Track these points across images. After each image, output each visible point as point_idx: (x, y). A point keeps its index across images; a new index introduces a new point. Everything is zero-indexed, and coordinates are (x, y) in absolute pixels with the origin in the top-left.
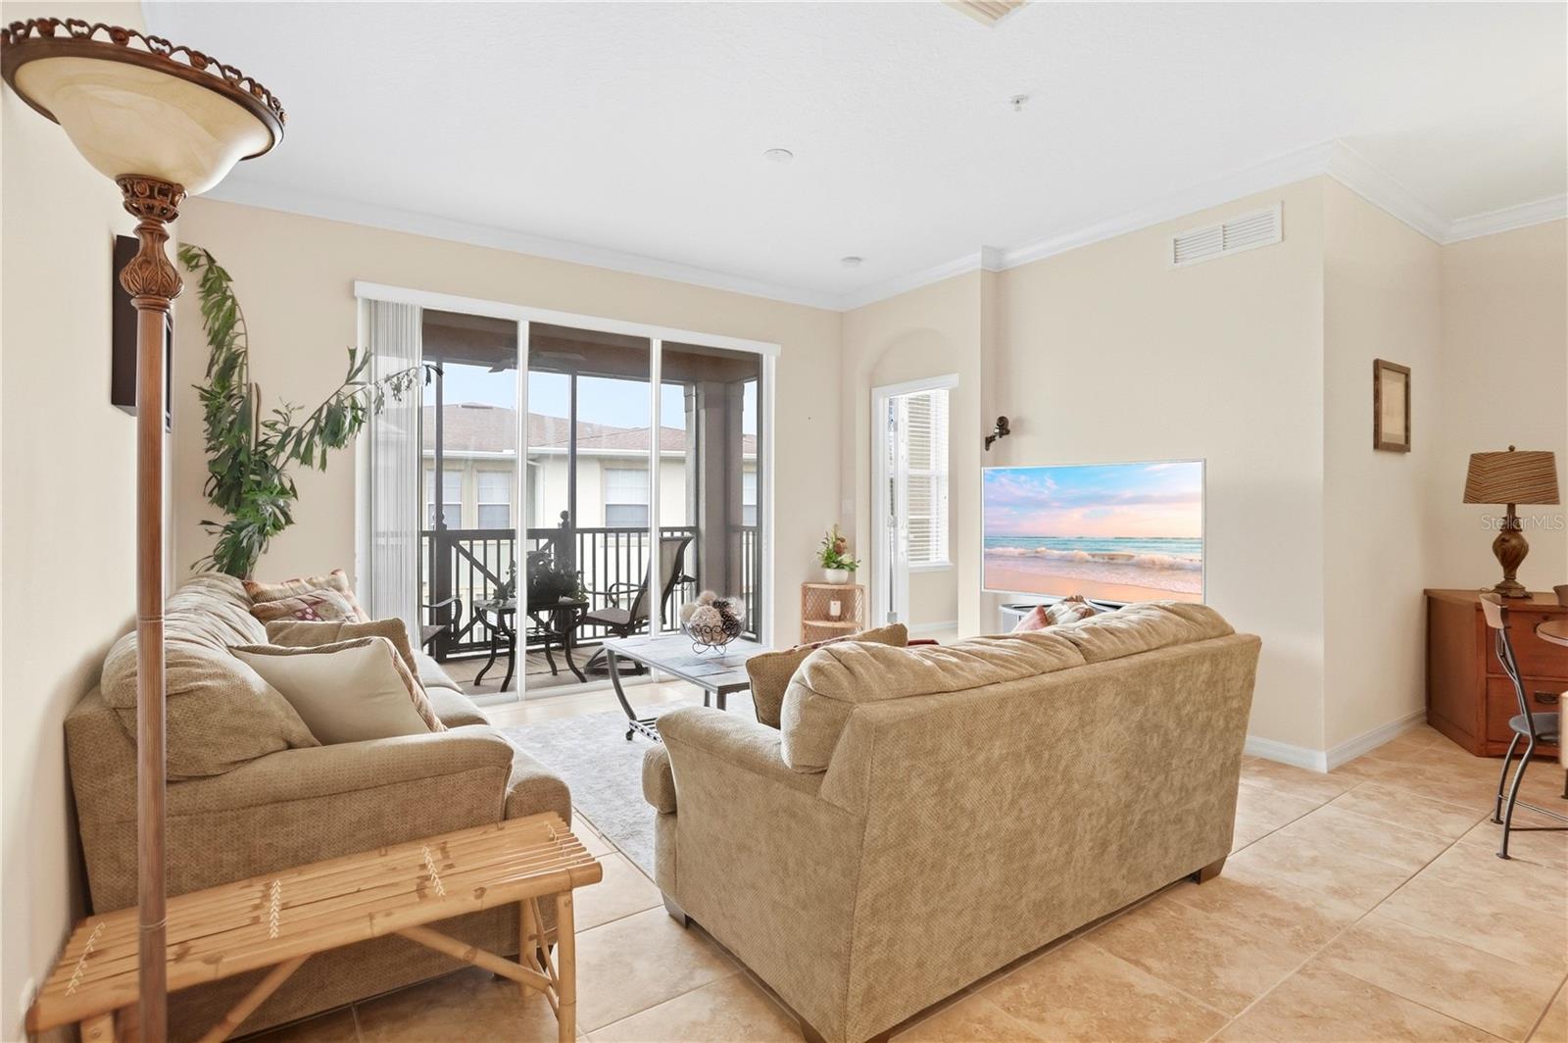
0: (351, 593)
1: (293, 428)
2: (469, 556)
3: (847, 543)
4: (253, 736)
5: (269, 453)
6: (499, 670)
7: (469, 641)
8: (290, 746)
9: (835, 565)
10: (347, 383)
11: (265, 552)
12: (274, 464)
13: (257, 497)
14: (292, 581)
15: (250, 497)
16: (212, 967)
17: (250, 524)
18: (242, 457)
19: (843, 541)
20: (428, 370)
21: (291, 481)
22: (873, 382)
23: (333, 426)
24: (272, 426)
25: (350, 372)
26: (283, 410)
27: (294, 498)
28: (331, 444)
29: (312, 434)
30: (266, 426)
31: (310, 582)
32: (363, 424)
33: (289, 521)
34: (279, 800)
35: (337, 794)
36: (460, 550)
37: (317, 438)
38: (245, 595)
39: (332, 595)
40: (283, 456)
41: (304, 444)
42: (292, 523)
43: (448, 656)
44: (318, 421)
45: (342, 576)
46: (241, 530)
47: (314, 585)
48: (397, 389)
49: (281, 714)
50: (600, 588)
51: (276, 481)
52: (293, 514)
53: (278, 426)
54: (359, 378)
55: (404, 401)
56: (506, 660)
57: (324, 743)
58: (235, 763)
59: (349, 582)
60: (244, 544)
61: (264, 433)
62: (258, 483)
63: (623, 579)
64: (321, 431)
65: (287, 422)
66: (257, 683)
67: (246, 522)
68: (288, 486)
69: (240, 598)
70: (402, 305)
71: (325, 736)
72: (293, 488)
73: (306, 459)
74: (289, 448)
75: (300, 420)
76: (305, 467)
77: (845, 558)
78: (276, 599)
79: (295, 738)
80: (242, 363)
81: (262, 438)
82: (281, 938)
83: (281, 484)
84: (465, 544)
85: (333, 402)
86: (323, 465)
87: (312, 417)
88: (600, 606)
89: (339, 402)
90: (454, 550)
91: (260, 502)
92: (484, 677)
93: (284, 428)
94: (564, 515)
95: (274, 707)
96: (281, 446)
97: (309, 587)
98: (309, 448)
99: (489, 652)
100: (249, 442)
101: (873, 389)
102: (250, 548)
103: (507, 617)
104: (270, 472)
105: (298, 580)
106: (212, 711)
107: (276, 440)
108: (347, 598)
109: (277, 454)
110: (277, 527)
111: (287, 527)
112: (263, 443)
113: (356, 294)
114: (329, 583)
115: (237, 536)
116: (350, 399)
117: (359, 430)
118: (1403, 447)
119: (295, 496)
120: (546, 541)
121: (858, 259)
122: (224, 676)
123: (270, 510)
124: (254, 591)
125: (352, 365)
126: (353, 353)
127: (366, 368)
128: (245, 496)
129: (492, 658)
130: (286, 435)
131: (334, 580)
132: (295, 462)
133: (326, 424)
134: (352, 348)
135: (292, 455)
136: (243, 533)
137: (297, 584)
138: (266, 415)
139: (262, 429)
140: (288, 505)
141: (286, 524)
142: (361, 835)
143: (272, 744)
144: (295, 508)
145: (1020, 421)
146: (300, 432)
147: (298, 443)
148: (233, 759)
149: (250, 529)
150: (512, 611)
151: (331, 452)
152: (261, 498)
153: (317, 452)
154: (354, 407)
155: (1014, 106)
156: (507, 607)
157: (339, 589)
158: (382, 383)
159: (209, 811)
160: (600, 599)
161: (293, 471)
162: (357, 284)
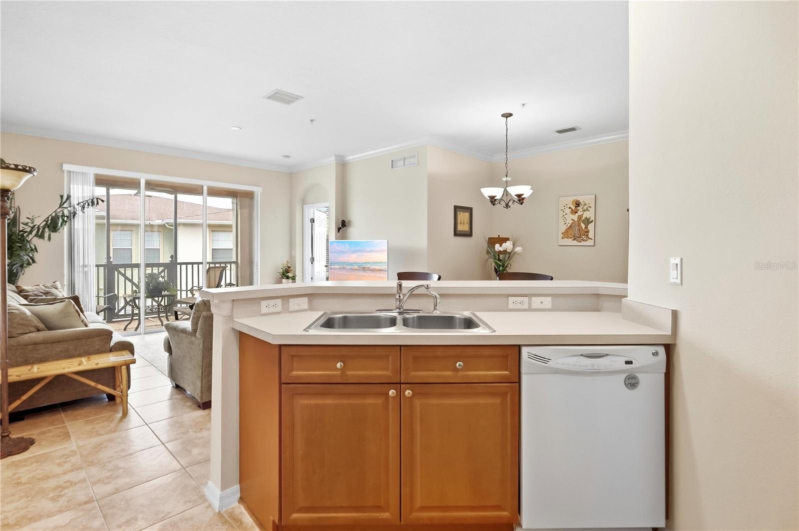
0: (62, 290)
1: (36, 225)
2: (124, 275)
3: (291, 268)
4: (27, 326)
5: (25, 235)
6: (134, 324)
7: (124, 313)
8: (39, 330)
9: (285, 278)
10: (60, 207)
11: (23, 274)
12: (27, 239)
13: (19, 253)
14: (36, 285)
15: (18, 252)
16: (18, 378)
17: (17, 263)
18: (13, 237)
19: (290, 267)
20: (97, 201)
21: (35, 246)
22: (304, 202)
23: (53, 224)
24: (26, 224)
25: (61, 204)
26: (31, 218)
27: (36, 253)
28: (53, 232)
29: (44, 227)
30: (23, 224)
31: (44, 286)
32: (67, 223)
33: (34, 261)
34: (35, 344)
35: (54, 343)
36: (119, 273)
37: (47, 230)
38: (16, 290)
39: (54, 291)
40: (31, 236)
41: (41, 230)
42: (35, 262)
43: (113, 320)
44: (47, 222)
45: (58, 284)
46: (13, 266)
47: (46, 287)
48: (83, 207)
49: (35, 321)
50: (184, 288)
51: (28, 246)
52: (35, 259)
53: (29, 224)
54: (65, 205)
55: (86, 213)
56: (137, 321)
57: (49, 330)
58: (21, 334)
59: (61, 285)
60: (15, 271)
61: (22, 227)
62: (20, 247)
63: (196, 284)
64: (48, 227)
65: (33, 222)
66: (28, 313)
67: (15, 263)
68: (33, 247)
69: (14, 292)
70: (85, 173)
71: (50, 328)
72: (35, 248)
73: (41, 236)
74: (34, 233)
75: (39, 222)
76: (41, 240)
77: (290, 275)
78: (30, 292)
79: (40, 329)
80: (12, 198)
81: (21, 229)
82: (38, 372)
83: (31, 247)
84: (122, 270)
85: (54, 215)
86: (49, 239)
87: (45, 221)
88: (184, 296)
89: (56, 214)
90: (116, 273)
91: (22, 255)
92: (128, 327)
93: (32, 225)
94: (172, 257)
95: (33, 319)
96: (31, 232)
97: (44, 288)
98: (43, 232)
99: (130, 318)
100: (16, 231)
101: (304, 206)
102: (17, 272)
103: (137, 301)
104: (26, 242)
105: (39, 285)
106: (14, 319)
107: (29, 229)
108: (60, 292)
109: (28, 235)
110: (29, 264)
111: (33, 264)
112: (22, 231)
113: (63, 169)
114: (52, 286)
115: (12, 268)
116: (61, 212)
117: (65, 225)
118: (469, 234)
119: (37, 251)
120: (163, 268)
121: (289, 156)
122: (17, 310)
123: (26, 258)
124: (20, 289)
125: (62, 201)
126: (62, 197)
127: (68, 201)
128: (15, 252)
129: (132, 320)
130: (33, 228)
131: (54, 285)
132: (36, 239)
133: (51, 223)
134: (61, 194)
135: (35, 236)
136: (14, 267)
137: (38, 287)
138: (23, 219)
139: (21, 225)
140: (33, 255)
141: (33, 263)
142: (62, 355)
143: (33, 329)
144: (36, 256)
145: (349, 222)
146: (39, 226)
147: (38, 231)
148: (21, 332)
149: (17, 265)
150: (139, 298)
151: (52, 234)
152: (22, 253)
153: (46, 235)
154: (63, 215)
155: (311, 122)
156: (137, 296)
157: (56, 288)
158: (76, 206)
159: (14, 346)
160: (184, 294)
161: (35, 241)
162: (64, 165)
